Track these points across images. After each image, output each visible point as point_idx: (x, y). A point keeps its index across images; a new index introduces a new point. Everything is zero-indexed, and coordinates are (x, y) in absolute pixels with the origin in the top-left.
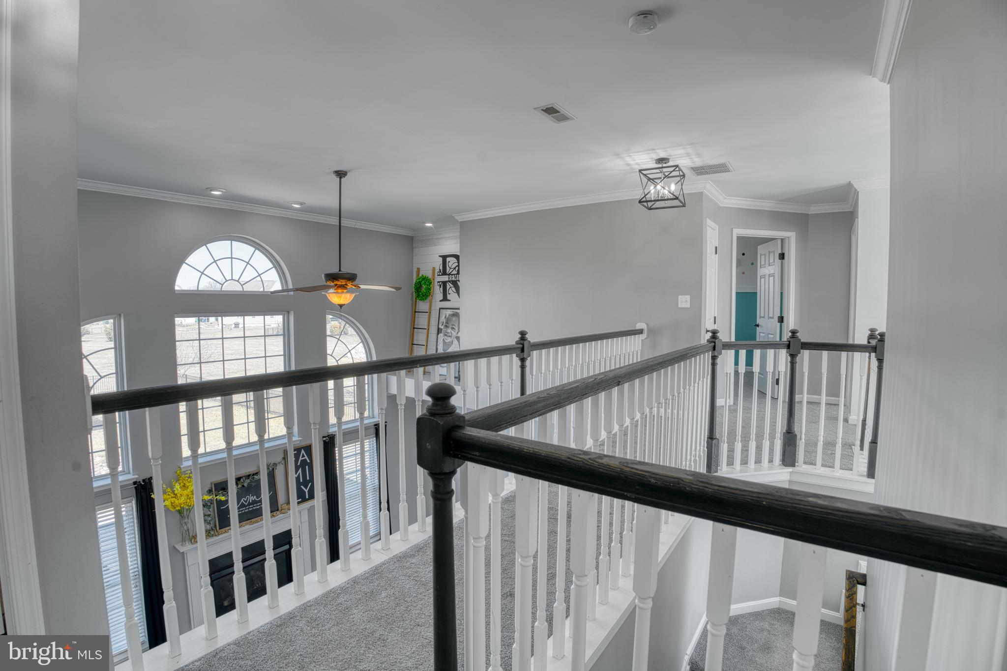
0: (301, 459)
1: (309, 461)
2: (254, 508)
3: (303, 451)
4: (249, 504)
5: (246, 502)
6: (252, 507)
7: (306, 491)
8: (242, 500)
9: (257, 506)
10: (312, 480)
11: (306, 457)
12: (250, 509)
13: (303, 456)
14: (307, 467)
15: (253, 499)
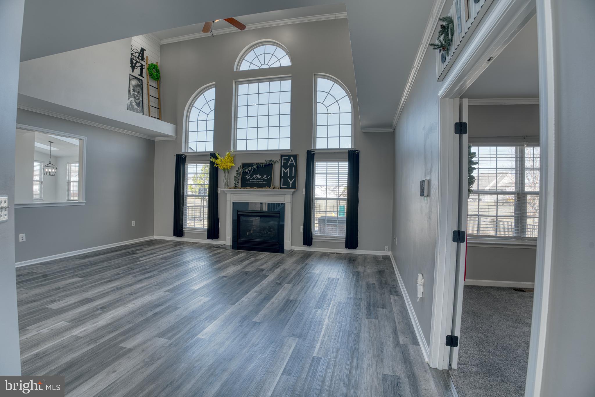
0: (290, 162)
1: (295, 165)
2: (259, 182)
3: (292, 158)
4: (257, 179)
5: (256, 177)
6: (258, 182)
7: (291, 183)
8: (254, 176)
9: (261, 181)
10: (295, 177)
11: (294, 162)
12: (257, 182)
13: (292, 161)
14: (293, 168)
15: (260, 177)
